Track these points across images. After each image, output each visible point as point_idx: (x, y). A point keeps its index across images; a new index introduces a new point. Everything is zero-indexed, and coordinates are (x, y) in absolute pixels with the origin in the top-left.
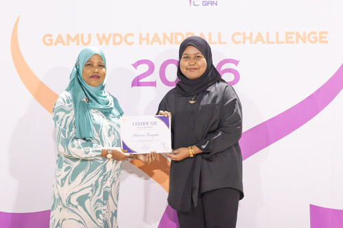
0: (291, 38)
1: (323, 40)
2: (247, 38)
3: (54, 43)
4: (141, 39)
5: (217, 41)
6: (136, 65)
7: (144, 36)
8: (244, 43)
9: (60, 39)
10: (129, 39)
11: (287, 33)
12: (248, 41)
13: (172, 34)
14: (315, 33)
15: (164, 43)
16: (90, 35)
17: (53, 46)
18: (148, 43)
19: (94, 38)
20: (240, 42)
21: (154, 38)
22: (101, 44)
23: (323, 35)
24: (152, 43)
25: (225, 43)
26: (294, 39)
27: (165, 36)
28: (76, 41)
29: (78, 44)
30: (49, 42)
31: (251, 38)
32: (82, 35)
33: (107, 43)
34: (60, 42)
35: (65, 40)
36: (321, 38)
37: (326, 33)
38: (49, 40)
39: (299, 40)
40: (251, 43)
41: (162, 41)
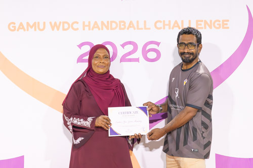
0: (201, 25)
1: (225, 26)
2: (167, 25)
3: (17, 28)
4: (84, 26)
5: (143, 27)
6: (80, 46)
7: (87, 23)
8: (164, 28)
9: (21, 26)
10: (75, 26)
11: (197, 21)
12: (167, 27)
13: (108, 22)
14: (219, 21)
15: (102, 29)
16: (44, 23)
17: (16, 31)
18: (89, 29)
19: (48, 26)
20: (161, 28)
21: (94, 25)
22: (53, 30)
23: (225, 23)
24: (92, 29)
25: (149, 29)
26: (203, 26)
27: (103, 23)
28: (33, 28)
29: (35, 30)
30: (13, 28)
31: (169, 25)
32: (39, 23)
33: (58, 29)
34: (21, 29)
35: (25, 27)
36: (224, 24)
37: (228, 21)
38: (13, 27)
39: (207, 26)
40: (170, 28)
41: (100, 27)
